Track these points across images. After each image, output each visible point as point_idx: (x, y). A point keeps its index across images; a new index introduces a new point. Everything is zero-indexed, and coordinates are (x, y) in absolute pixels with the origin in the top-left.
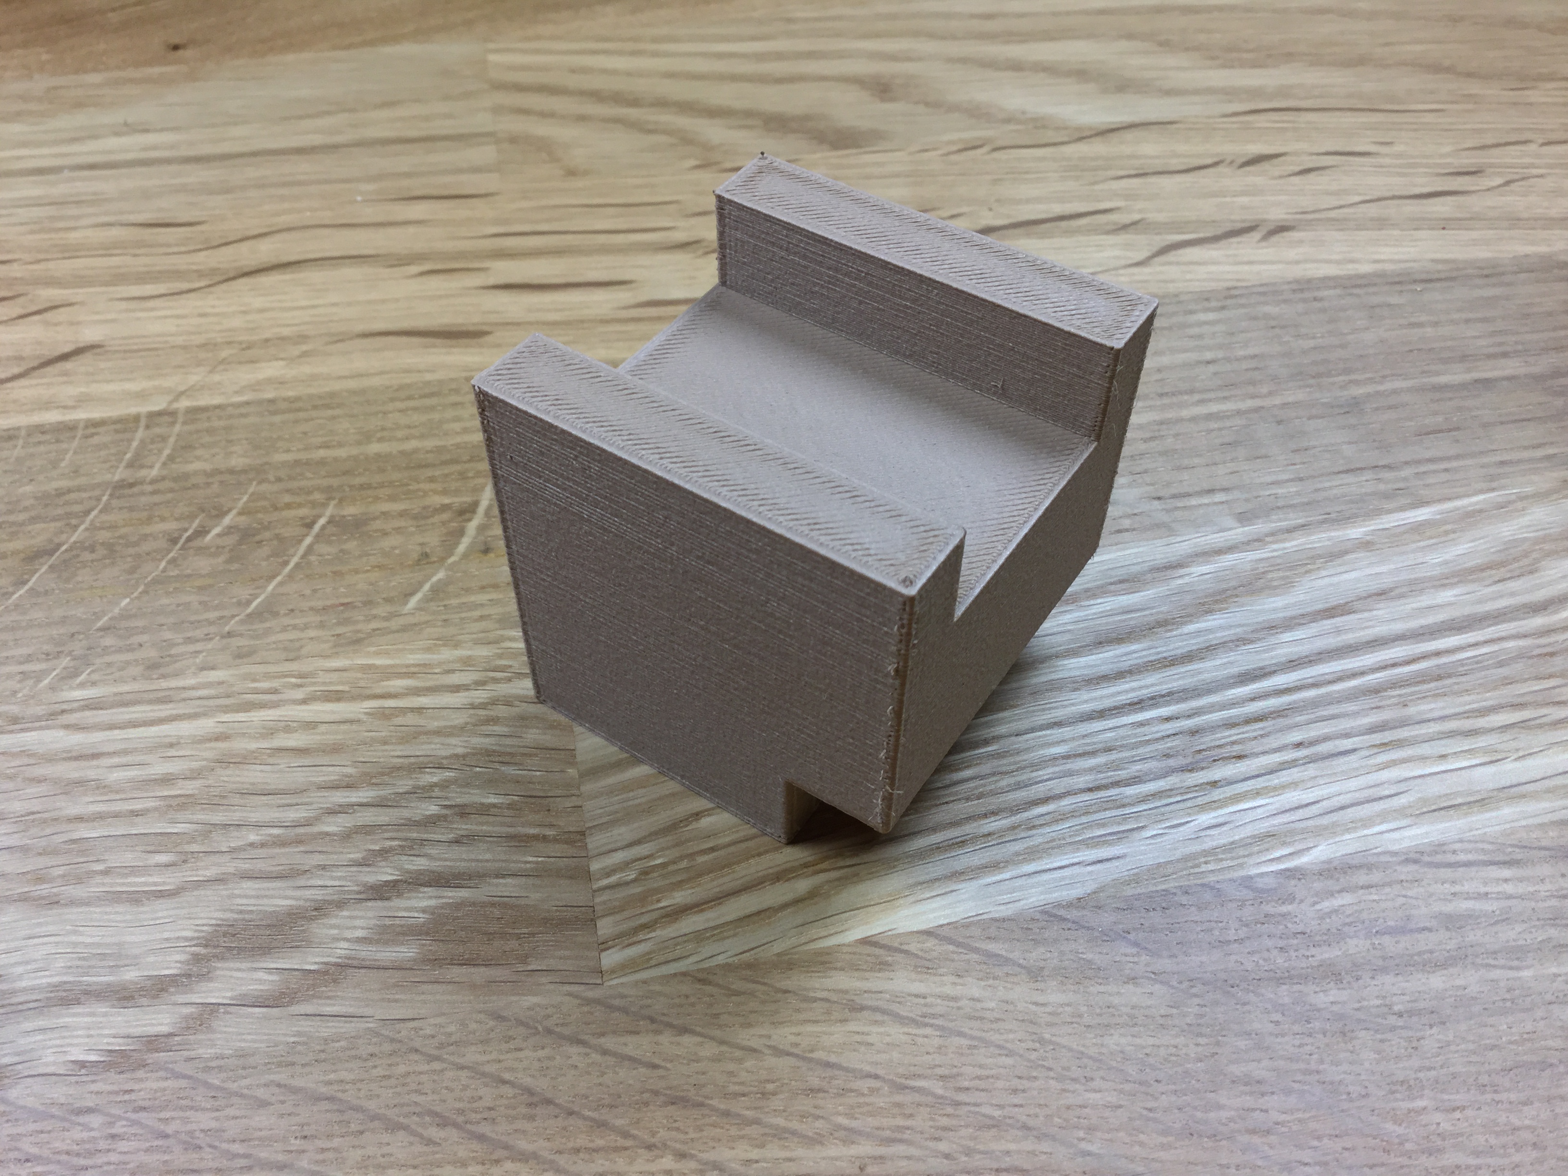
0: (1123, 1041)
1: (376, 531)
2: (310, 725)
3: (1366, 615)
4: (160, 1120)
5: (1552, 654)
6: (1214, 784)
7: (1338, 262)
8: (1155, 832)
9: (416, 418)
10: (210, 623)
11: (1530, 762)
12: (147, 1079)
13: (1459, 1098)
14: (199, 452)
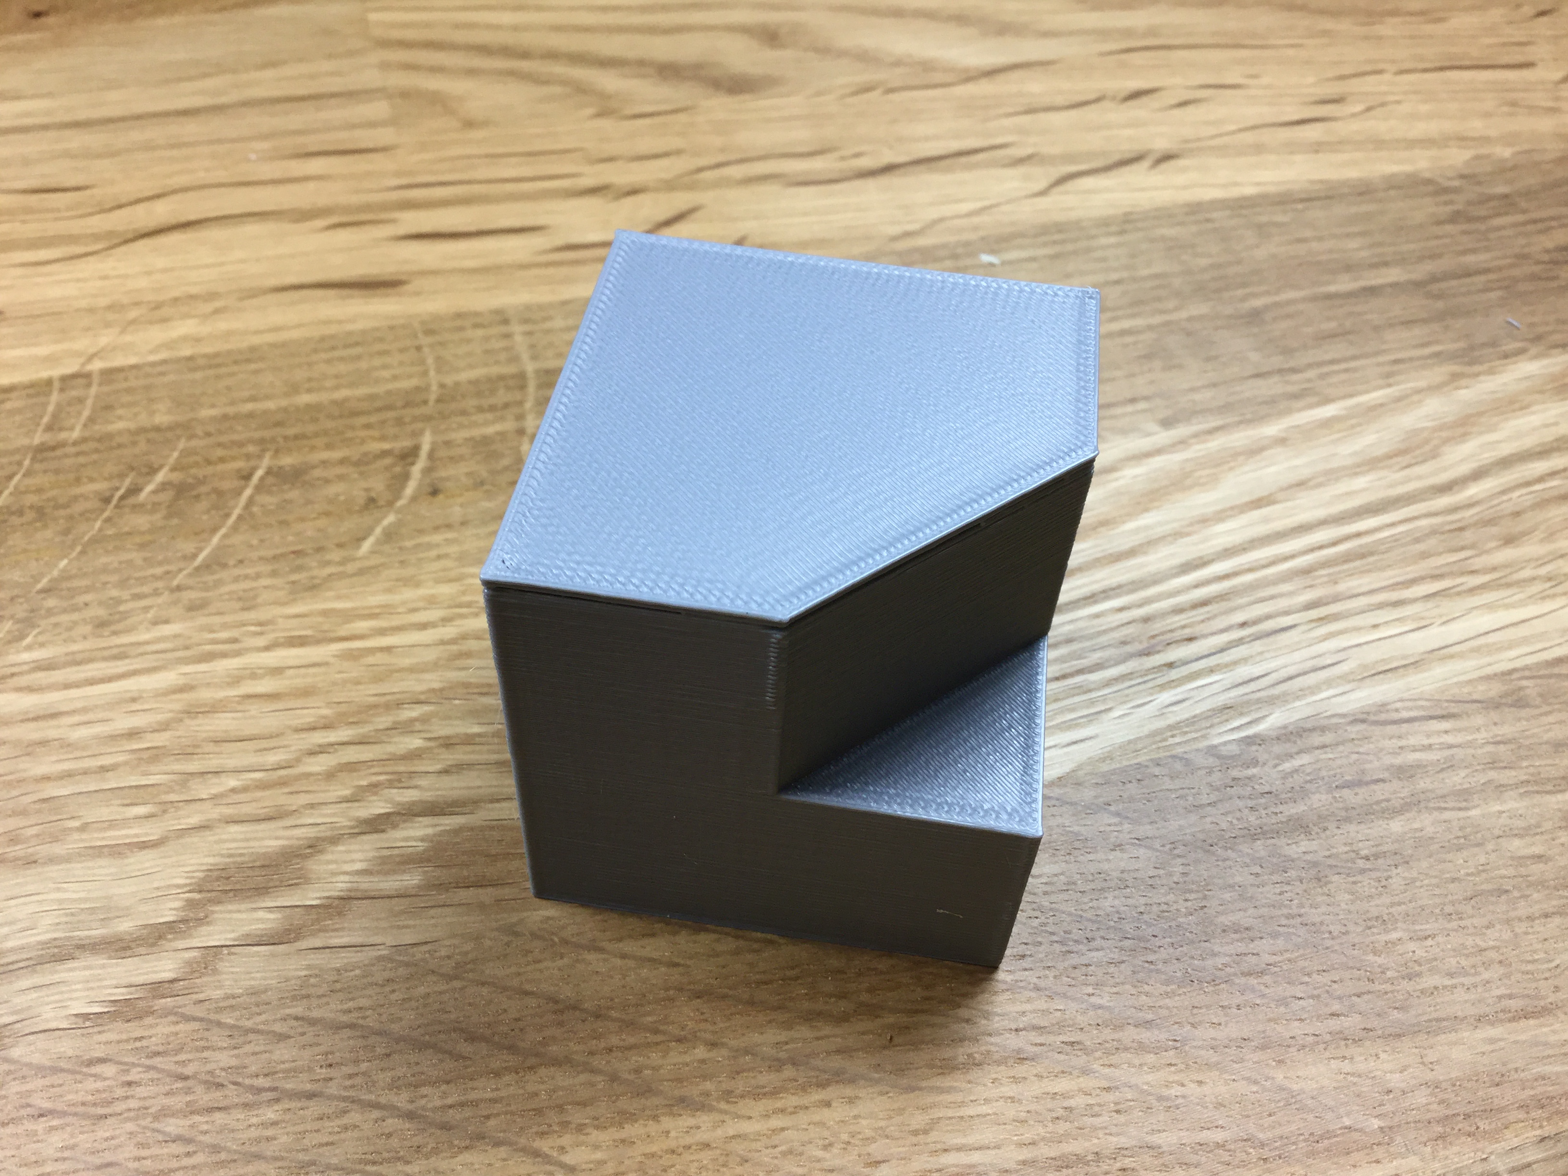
0: (1117, 902)
1: (318, 479)
2: (277, 671)
3: (1289, 504)
4: (176, 1063)
5: (1461, 529)
6: (1171, 665)
7: (1225, 186)
8: (1121, 713)
9: (342, 368)
10: (156, 578)
11: (1453, 626)
12: (157, 1025)
13: (1429, 927)
14: (120, 412)
